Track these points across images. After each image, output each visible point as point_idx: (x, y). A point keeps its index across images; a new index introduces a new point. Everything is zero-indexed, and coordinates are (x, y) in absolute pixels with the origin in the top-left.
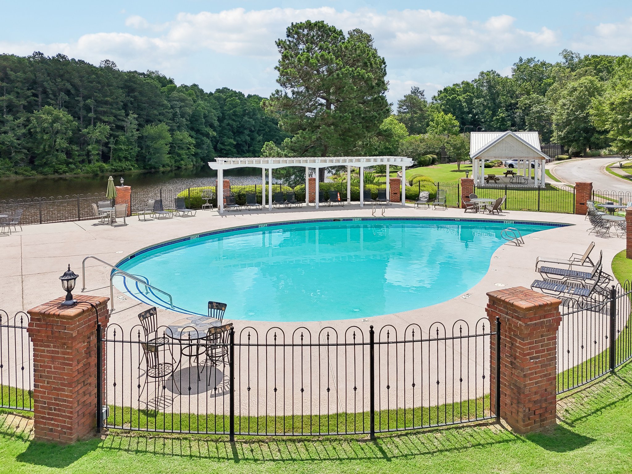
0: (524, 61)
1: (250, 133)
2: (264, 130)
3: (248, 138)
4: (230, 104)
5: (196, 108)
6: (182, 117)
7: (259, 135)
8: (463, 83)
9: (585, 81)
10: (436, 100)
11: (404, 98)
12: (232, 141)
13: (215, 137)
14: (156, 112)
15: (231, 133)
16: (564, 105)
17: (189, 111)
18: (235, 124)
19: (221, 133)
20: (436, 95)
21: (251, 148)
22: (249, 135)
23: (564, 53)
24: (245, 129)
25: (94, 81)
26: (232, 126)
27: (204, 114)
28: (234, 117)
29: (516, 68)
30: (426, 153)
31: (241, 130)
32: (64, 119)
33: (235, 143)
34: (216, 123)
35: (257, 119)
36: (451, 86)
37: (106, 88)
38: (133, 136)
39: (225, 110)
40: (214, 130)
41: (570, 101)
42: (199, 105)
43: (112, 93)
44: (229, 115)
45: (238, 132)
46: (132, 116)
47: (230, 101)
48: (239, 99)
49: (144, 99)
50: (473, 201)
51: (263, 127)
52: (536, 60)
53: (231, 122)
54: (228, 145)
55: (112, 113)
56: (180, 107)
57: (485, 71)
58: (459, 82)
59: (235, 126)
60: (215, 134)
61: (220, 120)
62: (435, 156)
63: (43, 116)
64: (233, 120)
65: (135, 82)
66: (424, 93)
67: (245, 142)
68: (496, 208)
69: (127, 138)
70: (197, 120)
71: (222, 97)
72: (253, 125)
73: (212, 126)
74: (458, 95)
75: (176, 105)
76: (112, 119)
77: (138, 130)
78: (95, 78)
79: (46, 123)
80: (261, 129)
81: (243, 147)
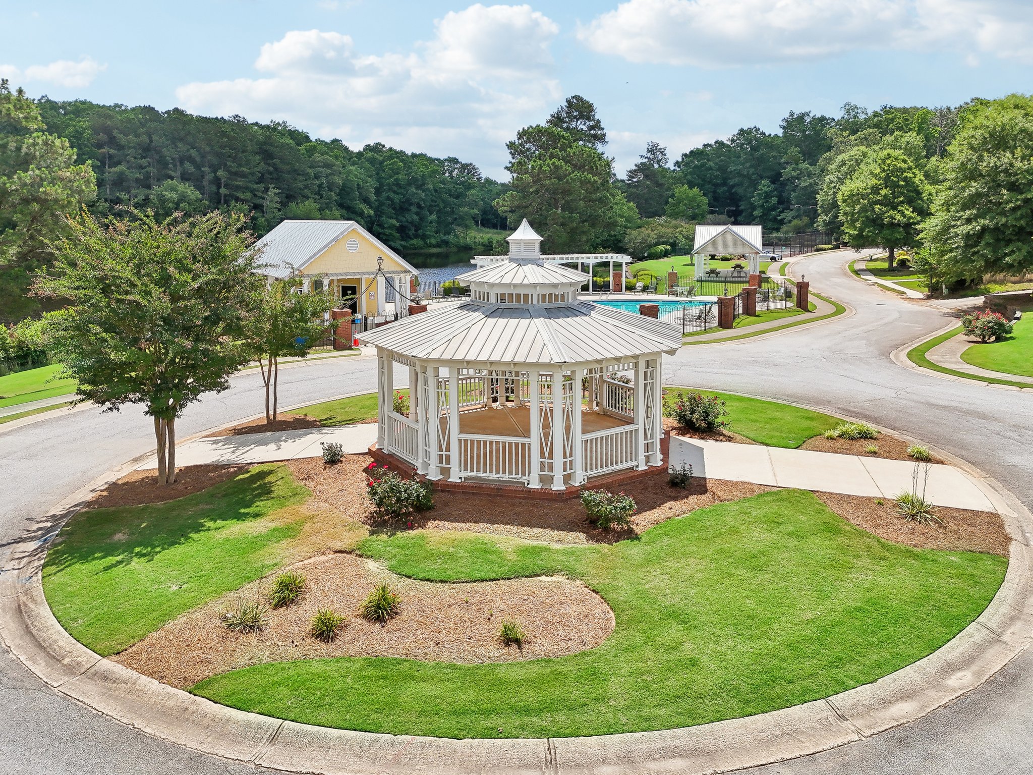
0: (795, 116)
1: (418, 210)
2: (437, 206)
3: (416, 218)
4: (390, 169)
5: (346, 177)
6: (330, 190)
7: (431, 214)
8: (716, 143)
9: (857, 152)
10: (679, 167)
11: (634, 168)
12: (394, 222)
13: (370, 216)
14: (301, 185)
15: (390, 210)
16: (831, 182)
17: (338, 181)
18: (397, 198)
19: (379, 211)
20: (680, 160)
21: (420, 232)
22: (417, 214)
23: (847, 108)
24: (411, 204)
25: (225, 147)
26: (392, 201)
27: (358, 185)
28: (396, 189)
29: (785, 125)
30: (658, 244)
31: (406, 206)
32: (192, 197)
33: (398, 224)
34: (373, 198)
35: (428, 190)
36: (701, 147)
37: (240, 154)
38: (274, 217)
39: (383, 178)
40: (371, 208)
41: (838, 177)
42: (350, 172)
43: (248, 162)
44: (388, 184)
45: (402, 209)
46: (272, 191)
47: (390, 165)
48: (402, 161)
49: (286, 167)
50: (675, 288)
51: (436, 202)
52: (812, 115)
53: (391, 195)
54: (389, 227)
55: (247, 188)
56: (327, 176)
57: (745, 128)
58: (712, 142)
59: (396, 201)
60: (372, 212)
61: (378, 191)
62: (668, 247)
63: (167, 193)
64: (395, 192)
65: (271, 145)
66: (666, 152)
67: (412, 223)
68: (690, 293)
69: (267, 220)
70: (348, 194)
71: (377, 159)
72: (423, 200)
73: (366, 201)
74: (709, 160)
75: (321, 173)
76: (249, 195)
77: (279, 210)
78: (227, 142)
79: (171, 202)
80: (433, 204)
81: (409, 230)
